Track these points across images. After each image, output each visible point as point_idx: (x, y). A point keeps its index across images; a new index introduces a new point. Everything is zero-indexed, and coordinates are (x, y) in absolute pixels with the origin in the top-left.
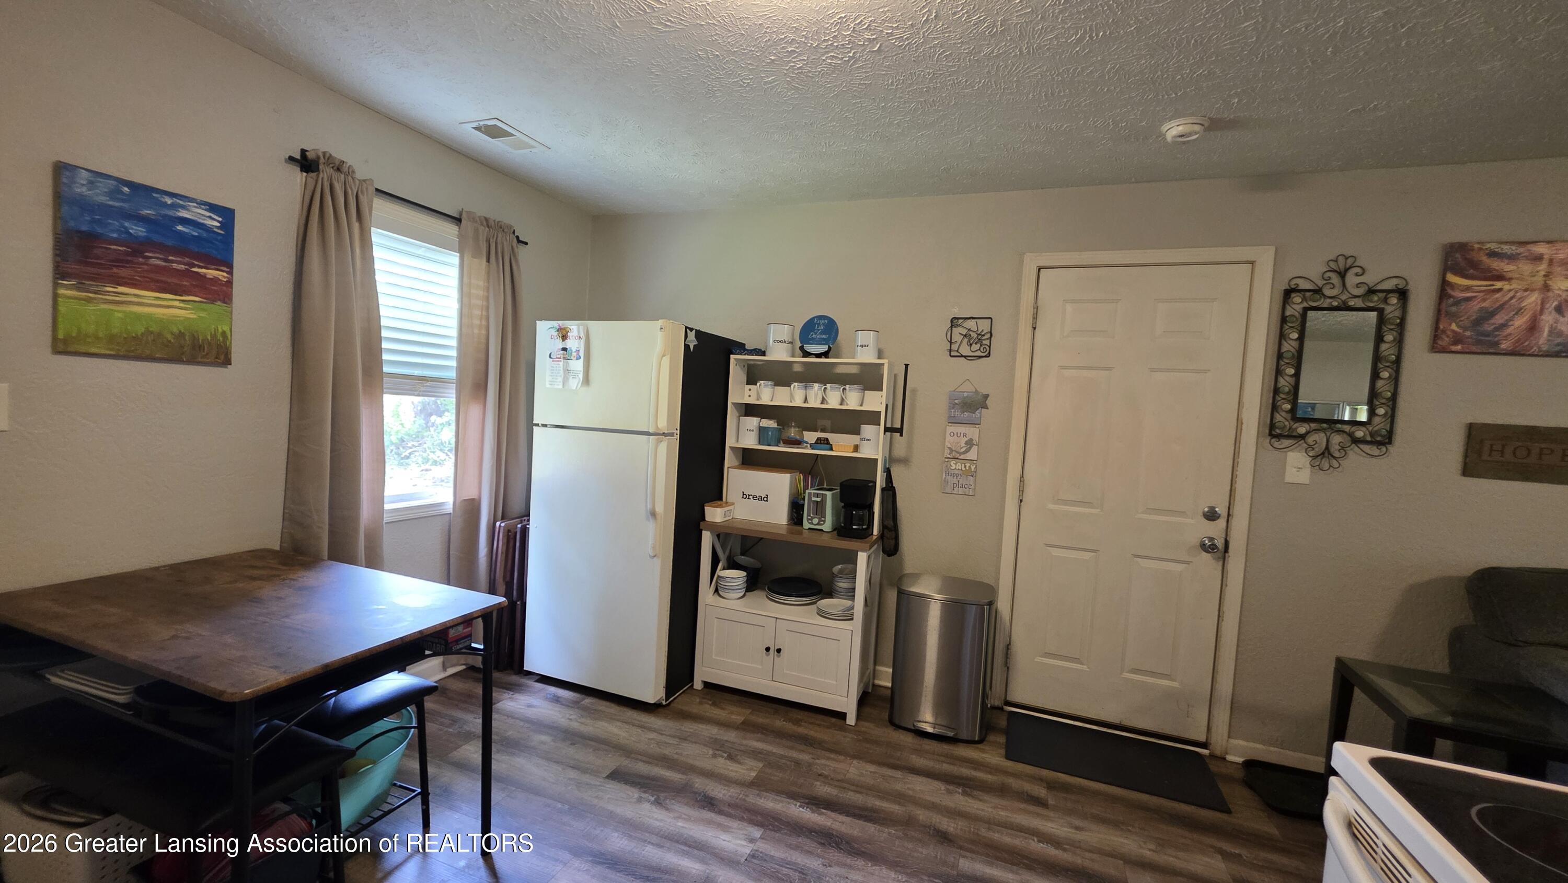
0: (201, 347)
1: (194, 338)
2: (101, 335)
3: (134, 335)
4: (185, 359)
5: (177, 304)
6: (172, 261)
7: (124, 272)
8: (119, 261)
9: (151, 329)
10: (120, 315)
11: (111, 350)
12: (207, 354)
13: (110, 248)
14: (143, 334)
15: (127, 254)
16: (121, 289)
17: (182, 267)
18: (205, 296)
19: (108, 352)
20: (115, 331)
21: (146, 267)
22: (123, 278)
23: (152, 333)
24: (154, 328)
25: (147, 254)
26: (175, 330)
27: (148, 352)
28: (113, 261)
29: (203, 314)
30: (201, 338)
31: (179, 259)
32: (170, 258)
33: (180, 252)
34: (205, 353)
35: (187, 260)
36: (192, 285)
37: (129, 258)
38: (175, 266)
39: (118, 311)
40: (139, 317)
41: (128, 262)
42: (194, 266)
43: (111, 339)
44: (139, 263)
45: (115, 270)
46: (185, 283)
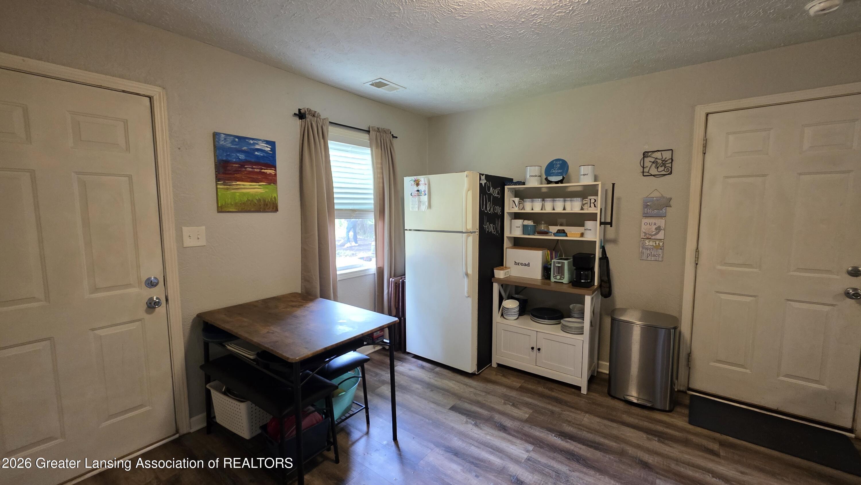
0: (267, 205)
1: (264, 201)
2: (233, 203)
3: (243, 202)
4: (261, 210)
5: (257, 186)
6: (255, 168)
7: (238, 176)
8: (237, 171)
9: (249, 199)
10: (238, 194)
11: (236, 209)
12: (269, 207)
13: (233, 166)
14: (246, 201)
15: (239, 167)
16: (238, 183)
17: (258, 170)
18: (267, 182)
19: (235, 210)
20: (237, 201)
21: (245, 172)
22: (238, 178)
23: (249, 200)
24: (250, 198)
25: (246, 166)
26: (257, 198)
27: (249, 209)
28: (235, 171)
29: (267, 190)
30: (267, 201)
31: (257, 167)
32: (254, 167)
33: (257, 164)
34: (268, 207)
35: (260, 167)
36: (262, 178)
37: (240, 169)
38: (256, 170)
39: (238, 192)
40: (244, 194)
41: (240, 171)
42: (262, 169)
43: (236, 204)
44: (243, 171)
45: (236, 175)
46: (259, 177)
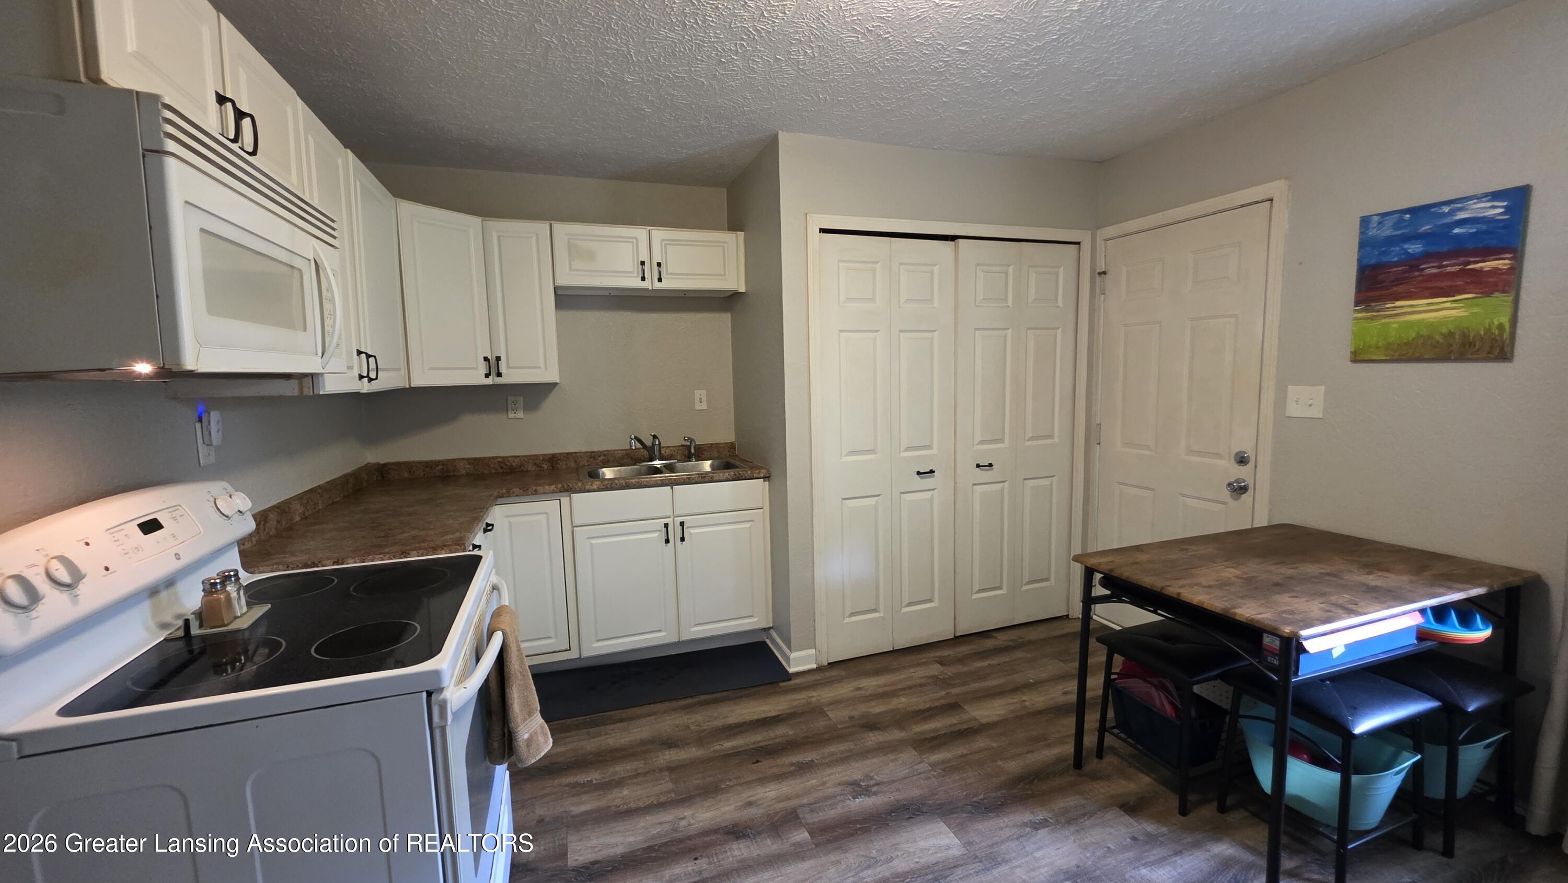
0: (1472, 344)
1: (1464, 335)
2: (1380, 344)
3: (1406, 341)
4: (1453, 358)
5: (1448, 305)
6: (1447, 266)
7: (1400, 289)
8: (1398, 281)
9: (1421, 333)
10: (1395, 326)
11: (1386, 356)
12: (1477, 351)
13: (1390, 272)
14: (1414, 339)
15: (1405, 272)
16: (1398, 303)
17: (1457, 268)
18: (1478, 291)
19: (1384, 358)
20: (1391, 340)
21: (1420, 279)
22: (1401, 293)
23: (1422, 336)
24: (1424, 332)
25: (1422, 267)
26: (1444, 330)
27: (1417, 355)
28: (1392, 281)
29: (1476, 310)
30: (1472, 335)
31: (1455, 261)
32: (1445, 263)
33: (1452, 254)
34: (1474, 350)
35: (1462, 259)
36: (1466, 283)
37: (1406, 275)
38: (1449, 269)
39: (1394, 323)
40: (1411, 324)
41: (1405, 278)
42: (1469, 263)
43: (1388, 346)
44: (1416, 277)
45: (1395, 289)
46: (1458, 283)
